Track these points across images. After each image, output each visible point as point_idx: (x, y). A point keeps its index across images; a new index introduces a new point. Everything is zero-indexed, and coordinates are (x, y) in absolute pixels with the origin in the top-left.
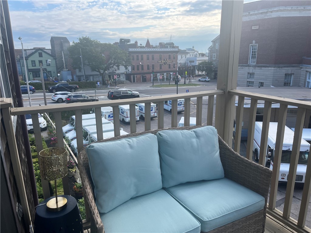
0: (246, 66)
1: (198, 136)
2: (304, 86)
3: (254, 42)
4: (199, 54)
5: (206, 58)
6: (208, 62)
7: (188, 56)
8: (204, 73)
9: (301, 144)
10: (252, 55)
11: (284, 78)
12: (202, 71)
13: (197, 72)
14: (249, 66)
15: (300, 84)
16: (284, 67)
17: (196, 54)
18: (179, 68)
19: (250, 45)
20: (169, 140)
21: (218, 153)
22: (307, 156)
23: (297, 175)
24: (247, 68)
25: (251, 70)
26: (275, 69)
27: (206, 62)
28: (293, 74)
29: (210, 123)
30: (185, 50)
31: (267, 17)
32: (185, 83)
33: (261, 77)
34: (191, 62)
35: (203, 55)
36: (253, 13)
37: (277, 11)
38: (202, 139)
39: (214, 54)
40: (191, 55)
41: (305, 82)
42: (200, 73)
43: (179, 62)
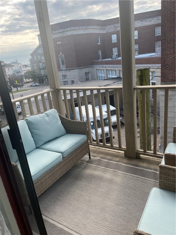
0: (60, 71)
1: (48, 116)
2: (98, 79)
3: (61, 53)
4: (23, 65)
5: (29, 68)
6: (32, 71)
7: (14, 68)
8: (30, 80)
9: (103, 114)
10: (62, 62)
11: (85, 75)
12: (29, 78)
13: (25, 80)
14: (62, 70)
15: (95, 78)
16: (83, 68)
17: (21, 66)
18: (9, 79)
19: (59, 55)
20: (33, 121)
21: (60, 122)
22: (107, 120)
23: (105, 134)
24: (61, 72)
25: (64, 73)
26: (78, 70)
27: (30, 71)
28: (90, 72)
29: (51, 108)
30: (10, 64)
31: (65, 35)
32: (17, 90)
33: (71, 77)
34: (18, 72)
35: (26, 66)
36: (55, 32)
37: (70, 30)
38: (50, 116)
39: (34, 64)
40: (17, 67)
41: (97, 77)
42: (28, 80)
43: (7, 74)
